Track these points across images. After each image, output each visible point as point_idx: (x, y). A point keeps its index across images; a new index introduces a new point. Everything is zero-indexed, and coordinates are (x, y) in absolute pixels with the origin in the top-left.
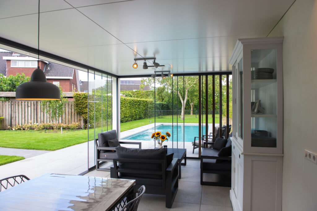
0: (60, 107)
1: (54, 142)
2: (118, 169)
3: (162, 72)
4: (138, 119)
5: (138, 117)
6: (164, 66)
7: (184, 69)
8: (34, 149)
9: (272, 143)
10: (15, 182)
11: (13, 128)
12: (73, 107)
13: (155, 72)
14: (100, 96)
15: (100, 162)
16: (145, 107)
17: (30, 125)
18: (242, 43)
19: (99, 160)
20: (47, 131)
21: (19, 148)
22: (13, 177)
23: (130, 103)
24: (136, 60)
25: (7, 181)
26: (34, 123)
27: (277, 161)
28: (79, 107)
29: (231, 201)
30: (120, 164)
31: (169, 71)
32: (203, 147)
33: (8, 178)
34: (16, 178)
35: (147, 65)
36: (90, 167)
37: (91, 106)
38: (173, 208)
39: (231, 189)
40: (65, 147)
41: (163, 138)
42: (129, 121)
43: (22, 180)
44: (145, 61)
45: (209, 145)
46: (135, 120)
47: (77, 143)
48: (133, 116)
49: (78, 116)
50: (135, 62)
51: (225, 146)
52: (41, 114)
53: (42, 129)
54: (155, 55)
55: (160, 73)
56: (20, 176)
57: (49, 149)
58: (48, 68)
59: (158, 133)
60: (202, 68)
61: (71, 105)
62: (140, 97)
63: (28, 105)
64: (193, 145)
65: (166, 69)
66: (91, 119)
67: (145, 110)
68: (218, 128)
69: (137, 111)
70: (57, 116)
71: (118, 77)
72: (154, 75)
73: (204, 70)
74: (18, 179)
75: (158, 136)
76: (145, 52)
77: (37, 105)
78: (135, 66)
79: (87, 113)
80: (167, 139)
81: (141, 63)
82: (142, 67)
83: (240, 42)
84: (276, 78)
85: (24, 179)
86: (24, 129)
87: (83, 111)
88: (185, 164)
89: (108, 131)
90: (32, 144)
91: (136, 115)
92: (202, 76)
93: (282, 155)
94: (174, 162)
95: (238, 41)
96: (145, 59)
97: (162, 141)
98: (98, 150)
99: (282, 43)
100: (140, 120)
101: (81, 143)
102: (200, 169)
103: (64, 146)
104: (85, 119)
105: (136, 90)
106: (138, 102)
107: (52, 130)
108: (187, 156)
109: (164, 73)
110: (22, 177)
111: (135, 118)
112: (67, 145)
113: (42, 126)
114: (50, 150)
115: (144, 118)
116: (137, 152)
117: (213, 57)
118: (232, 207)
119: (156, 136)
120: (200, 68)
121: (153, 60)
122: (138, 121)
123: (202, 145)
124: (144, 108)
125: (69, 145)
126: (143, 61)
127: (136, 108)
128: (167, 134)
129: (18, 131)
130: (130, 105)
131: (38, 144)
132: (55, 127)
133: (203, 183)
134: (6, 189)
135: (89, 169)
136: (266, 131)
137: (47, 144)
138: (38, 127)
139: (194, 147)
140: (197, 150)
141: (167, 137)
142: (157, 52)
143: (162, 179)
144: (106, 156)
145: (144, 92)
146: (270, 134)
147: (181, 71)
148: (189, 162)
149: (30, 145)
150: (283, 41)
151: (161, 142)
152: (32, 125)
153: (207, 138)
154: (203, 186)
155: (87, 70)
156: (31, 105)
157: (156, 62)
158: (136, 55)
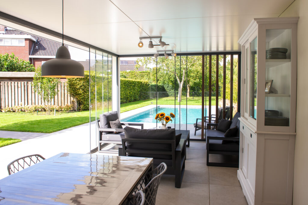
0: (53, 88)
1: (49, 124)
2: (127, 149)
3: (165, 51)
4: (133, 101)
5: (133, 98)
6: (168, 45)
7: (187, 49)
8: (29, 131)
9: (285, 122)
10: (31, 161)
11: (2, 110)
12: (66, 88)
13: (158, 51)
14: (94, 76)
15: (102, 144)
16: (140, 88)
17: (21, 107)
18: (257, 22)
19: (101, 142)
20: (39, 113)
21: (13, 131)
22: (29, 156)
23: (125, 84)
24: (141, 38)
25: (24, 160)
26: (25, 104)
27: (289, 140)
28: (72, 88)
29: (239, 181)
30: (129, 144)
31: (173, 51)
32: (206, 129)
33: (24, 158)
34: (32, 157)
35: (153, 44)
36: (92, 149)
37: (85, 87)
38: (183, 187)
39: (238, 169)
40: (62, 130)
41: (167, 119)
42: (124, 103)
43: (38, 159)
44: (151, 39)
45: (211, 126)
46: (130, 101)
47: (74, 125)
48: (128, 98)
49: (71, 97)
50: (140, 40)
51: (229, 127)
52: (32, 96)
53: (34, 111)
54: (161, 34)
55: (163, 53)
56: (35, 155)
57: (44, 131)
58: (37, 47)
59: (162, 114)
60: (206, 48)
61: (64, 86)
62: (135, 78)
63: (18, 86)
64: (195, 127)
65: (169, 48)
66: (84, 101)
67: (140, 91)
68: (221, 110)
69: (132, 93)
70: (50, 97)
71: (118, 56)
72: (157, 54)
73: (207, 50)
74: (34, 158)
75: (162, 117)
76: (151, 31)
77: (27, 86)
78: (141, 45)
79: (80, 94)
80: (171, 120)
81: (146, 42)
82: (148, 45)
83: (256, 22)
84: (289, 58)
85: (39, 158)
86: (14, 111)
87: (76, 93)
88: (188, 146)
89: (109, 112)
90: (26, 126)
91: (131, 97)
92: (205, 56)
93: (295, 134)
94: (182, 142)
95: (253, 20)
96: (151, 38)
97: (167, 122)
98: (100, 131)
99: (297, 23)
100: (135, 102)
101: (77, 125)
102: (206, 150)
103: (60, 129)
104: (79, 100)
105: (130, 71)
106: (133, 83)
107: (44, 112)
108: (190, 138)
109: (167, 52)
110: (37, 156)
111: (130, 99)
112: (63, 128)
113: (33, 108)
114: (46, 132)
115: (139, 100)
116: (146, 132)
117: (218, 37)
118: (241, 186)
119: (160, 117)
120: (203, 48)
121: (159, 39)
122: (132, 103)
123: (205, 127)
124: (139, 90)
125: (64, 127)
126: (149, 40)
127: (131, 89)
128: (171, 115)
129: (8, 113)
130: (125, 86)
131: (33, 126)
132: (48, 109)
133: (209, 164)
134: (29, 166)
135: (91, 151)
136: (277, 111)
137: (42, 126)
138: (29, 109)
139: (196, 129)
140: (200, 131)
141: (171, 118)
142: (163, 31)
143: (171, 159)
144: (108, 137)
145: (138, 72)
146: (281, 114)
147: (184, 50)
148: (192, 144)
149: (24, 127)
150: (298, 21)
151: (165, 123)
152: (23, 106)
153: (210, 120)
154: (209, 167)
155: (89, 49)
156: (21, 86)
157: (162, 41)
158: (141, 33)
